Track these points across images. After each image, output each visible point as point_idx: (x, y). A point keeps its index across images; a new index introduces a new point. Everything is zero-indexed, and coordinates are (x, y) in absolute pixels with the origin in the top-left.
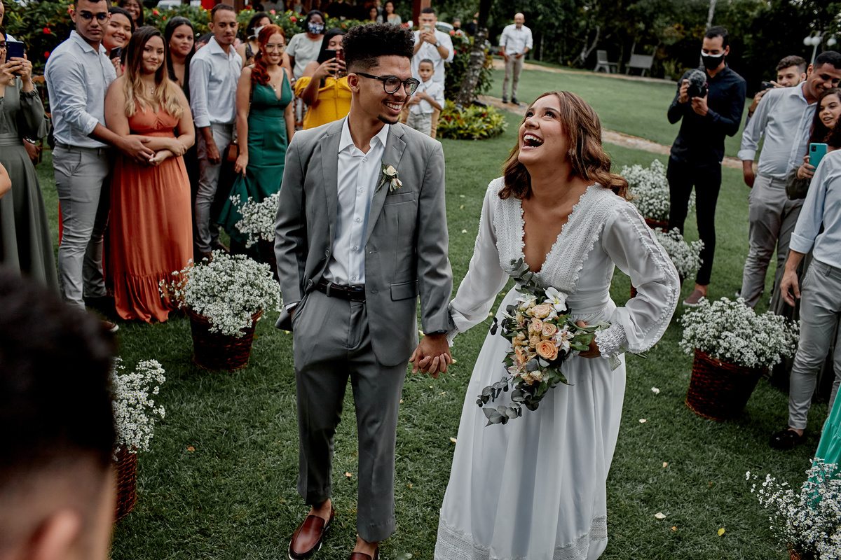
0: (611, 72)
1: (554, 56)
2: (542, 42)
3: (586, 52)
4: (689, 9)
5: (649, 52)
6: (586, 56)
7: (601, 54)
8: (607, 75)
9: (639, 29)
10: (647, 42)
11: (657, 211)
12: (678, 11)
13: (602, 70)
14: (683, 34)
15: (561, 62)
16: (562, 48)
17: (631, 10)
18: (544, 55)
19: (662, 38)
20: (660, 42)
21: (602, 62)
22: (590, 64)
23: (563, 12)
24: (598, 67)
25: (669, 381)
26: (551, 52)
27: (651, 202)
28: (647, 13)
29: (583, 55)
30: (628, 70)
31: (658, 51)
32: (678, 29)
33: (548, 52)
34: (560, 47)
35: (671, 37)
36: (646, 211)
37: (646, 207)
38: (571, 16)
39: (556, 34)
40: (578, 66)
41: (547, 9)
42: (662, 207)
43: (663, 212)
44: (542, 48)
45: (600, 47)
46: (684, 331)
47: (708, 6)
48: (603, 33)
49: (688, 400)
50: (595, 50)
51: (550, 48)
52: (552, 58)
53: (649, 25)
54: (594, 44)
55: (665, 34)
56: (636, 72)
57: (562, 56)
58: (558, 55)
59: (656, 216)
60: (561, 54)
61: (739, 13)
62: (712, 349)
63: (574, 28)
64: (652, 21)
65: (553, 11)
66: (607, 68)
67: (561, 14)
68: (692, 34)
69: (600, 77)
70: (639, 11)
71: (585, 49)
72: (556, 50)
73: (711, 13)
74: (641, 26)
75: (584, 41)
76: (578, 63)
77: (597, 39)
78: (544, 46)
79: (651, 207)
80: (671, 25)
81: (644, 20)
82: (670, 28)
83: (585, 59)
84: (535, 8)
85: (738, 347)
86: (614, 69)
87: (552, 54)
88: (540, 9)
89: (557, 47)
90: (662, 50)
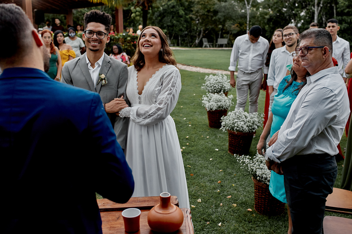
0: (210, 47)
1: (186, 44)
2: (180, 39)
3: (198, 40)
4: (239, 17)
5: (226, 37)
6: (199, 42)
7: (204, 40)
8: (209, 48)
9: (220, 28)
10: (225, 33)
11: (217, 89)
12: (234, 18)
13: (206, 47)
14: (239, 28)
15: (189, 46)
16: (189, 40)
17: (214, 20)
18: (181, 44)
19: (231, 31)
20: (230, 32)
21: (205, 43)
22: (200, 45)
23: (185, 24)
24: (204, 46)
25: (222, 146)
26: (184, 42)
27: (214, 86)
28: (221, 20)
29: (197, 41)
30: (217, 46)
31: (230, 36)
32: (237, 26)
33: (182, 42)
34: (188, 39)
35: (235, 30)
36: (213, 90)
37: (213, 88)
38: (188, 25)
39: (185, 34)
40: (196, 46)
41: (178, 23)
42: (220, 88)
43: (220, 89)
44: (180, 41)
45: (204, 37)
46: (222, 123)
47: (246, 15)
48: (205, 31)
49: (229, 151)
50: (202, 38)
51: (184, 40)
52: (185, 45)
53: (224, 26)
54: (201, 36)
55: (232, 29)
56: (221, 46)
57: (189, 43)
58: (187, 43)
59: (218, 91)
60: (188, 43)
61: (261, 16)
62: (233, 128)
63: (193, 31)
64: (224, 23)
65: (181, 24)
66: (208, 46)
67: (184, 24)
68: (243, 28)
69: (205, 50)
70: (218, 19)
71: (197, 39)
72: (186, 41)
73: (248, 17)
74: (220, 26)
75: (196, 35)
76: (195, 45)
77: (202, 34)
78: (181, 40)
79: (215, 88)
80: (234, 25)
81: (221, 23)
82: (233, 26)
83: (198, 43)
84: (173, 23)
85: (241, 125)
86: (211, 46)
87: (184, 43)
88: (175, 23)
89: (187, 40)
90: (231, 36)
